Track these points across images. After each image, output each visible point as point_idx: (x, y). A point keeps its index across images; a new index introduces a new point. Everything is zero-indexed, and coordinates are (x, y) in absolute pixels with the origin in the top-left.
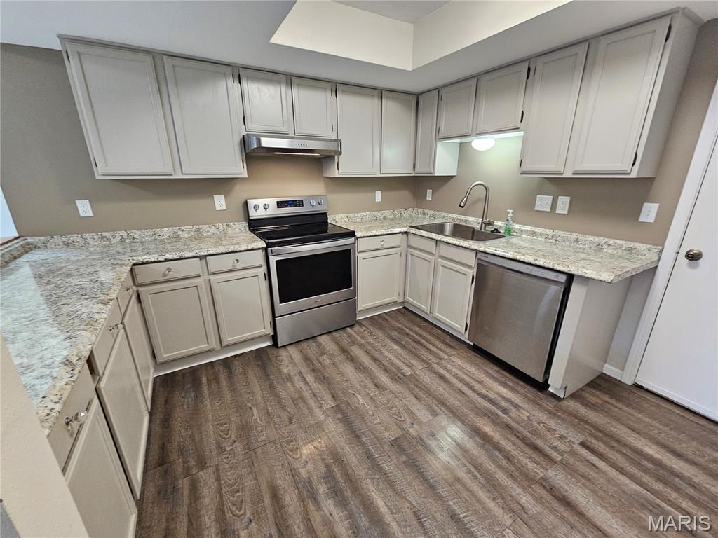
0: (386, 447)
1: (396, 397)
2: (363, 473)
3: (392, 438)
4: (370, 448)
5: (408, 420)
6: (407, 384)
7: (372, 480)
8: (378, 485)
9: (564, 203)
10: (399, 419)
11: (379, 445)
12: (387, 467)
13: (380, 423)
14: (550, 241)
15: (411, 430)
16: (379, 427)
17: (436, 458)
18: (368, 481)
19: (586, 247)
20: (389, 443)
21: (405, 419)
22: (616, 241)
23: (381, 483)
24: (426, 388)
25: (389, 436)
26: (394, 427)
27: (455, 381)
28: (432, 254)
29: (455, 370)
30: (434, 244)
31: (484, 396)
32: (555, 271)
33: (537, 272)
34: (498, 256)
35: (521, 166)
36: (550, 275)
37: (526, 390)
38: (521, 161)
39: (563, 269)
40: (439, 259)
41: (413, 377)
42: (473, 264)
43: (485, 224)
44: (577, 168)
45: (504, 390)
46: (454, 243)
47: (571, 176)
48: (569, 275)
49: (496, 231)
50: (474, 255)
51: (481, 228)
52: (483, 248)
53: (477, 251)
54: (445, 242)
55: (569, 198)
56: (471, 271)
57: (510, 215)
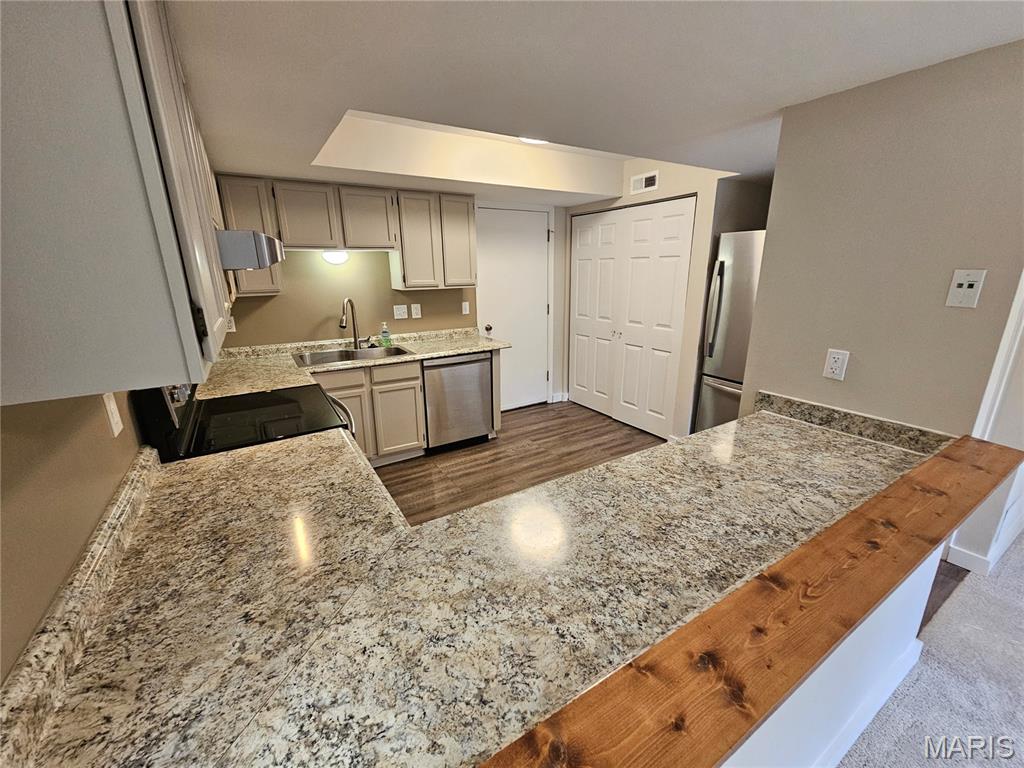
9: (416, 309)
14: (419, 341)
19: (444, 338)
22: (458, 330)
28: (361, 386)
29: (459, 467)
30: (362, 373)
31: (493, 461)
32: (484, 352)
33: (474, 357)
34: (445, 357)
35: (404, 281)
36: (482, 356)
37: (486, 445)
38: (404, 277)
39: (486, 349)
40: (374, 388)
41: (464, 488)
42: (420, 375)
43: (360, 342)
44: (449, 282)
45: (487, 453)
46: (391, 362)
47: (444, 288)
48: (491, 351)
49: (373, 346)
50: (418, 365)
51: (356, 348)
52: (427, 356)
53: (422, 360)
54: (380, 365)
55: (420, 305)
56: (419, 382)
57: (385, 326)
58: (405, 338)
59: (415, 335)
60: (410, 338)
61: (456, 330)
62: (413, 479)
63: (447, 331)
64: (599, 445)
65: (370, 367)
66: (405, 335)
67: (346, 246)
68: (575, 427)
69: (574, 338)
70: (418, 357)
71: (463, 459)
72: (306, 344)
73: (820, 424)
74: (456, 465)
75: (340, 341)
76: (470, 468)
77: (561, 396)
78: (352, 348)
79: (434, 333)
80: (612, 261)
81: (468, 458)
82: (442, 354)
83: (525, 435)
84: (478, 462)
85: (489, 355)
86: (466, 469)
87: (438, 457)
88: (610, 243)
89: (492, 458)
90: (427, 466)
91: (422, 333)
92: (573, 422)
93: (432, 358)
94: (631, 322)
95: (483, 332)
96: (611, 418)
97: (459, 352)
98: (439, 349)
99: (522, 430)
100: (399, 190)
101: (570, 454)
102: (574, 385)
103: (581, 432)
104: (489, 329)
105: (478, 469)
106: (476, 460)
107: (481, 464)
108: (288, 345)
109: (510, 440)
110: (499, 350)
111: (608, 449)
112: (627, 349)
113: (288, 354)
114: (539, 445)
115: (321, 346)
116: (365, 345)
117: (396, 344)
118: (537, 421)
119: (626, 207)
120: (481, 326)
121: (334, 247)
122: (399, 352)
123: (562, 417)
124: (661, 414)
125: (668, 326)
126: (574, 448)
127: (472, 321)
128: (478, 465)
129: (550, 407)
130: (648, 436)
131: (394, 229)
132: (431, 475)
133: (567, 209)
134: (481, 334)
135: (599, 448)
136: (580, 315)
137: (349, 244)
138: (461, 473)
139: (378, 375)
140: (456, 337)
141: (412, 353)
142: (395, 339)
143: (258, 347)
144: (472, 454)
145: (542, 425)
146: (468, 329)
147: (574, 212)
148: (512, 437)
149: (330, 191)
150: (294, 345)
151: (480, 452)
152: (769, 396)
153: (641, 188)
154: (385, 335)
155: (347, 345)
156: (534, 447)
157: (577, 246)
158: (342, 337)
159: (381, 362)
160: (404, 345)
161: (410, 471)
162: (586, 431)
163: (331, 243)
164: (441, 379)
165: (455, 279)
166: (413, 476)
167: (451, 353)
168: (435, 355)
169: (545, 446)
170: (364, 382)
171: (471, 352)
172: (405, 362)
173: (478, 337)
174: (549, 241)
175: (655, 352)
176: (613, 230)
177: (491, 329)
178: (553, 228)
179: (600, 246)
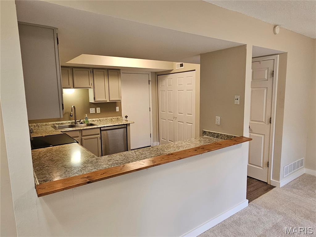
9: (98, 110)
28: (78, 137)
30: (78, 132)
32: (124, 125)
33: (120, 127)
34: (109, 126)
35: (94, 99)
36: (123, 126)
38: (94, 98)
39: (125, 124)
40: (83, 137)
42: (99, 133)
43: (77, 122)
44: (111, 99)
46: (89, 128)
47: (109, 102)
48: (126, 124)
49: (82, 123)
50: (99, 129)
51: (75, 124)
52: (102, 126)
53: (101, 128)
54: (85, 129)
55: (100, 108)
56: (99, 136)
57: (87, 116)
58: (94, 120)
59: (98, 119)
60: (96, 120)
61: (113, 117)
63: (110, 118)
65: (81, 130)
67: (74, 87)
69: (161, 120)
70: (99, 126)
72: (56, 122)
73: (216, 138)
75: (69, 121)
77: (156, 144)
79: (105, 118)
80: (172, 92)
85: (126, 126)
88: (171, 85)
91: (101, 119)
93: (104, 127)
94: (179, 113)
95: (124, 118)
97: (115, 125)
98: (107, 124)
100: (93, 68)
102: (161, 139)
104: (126, 117)
108: (50, 123)
110: (129, 124)
112: (179, 124)
113: (50, 126)
115: (62, 124)
116: (78, 123)
117: (90, 122)
119: (175, 73)
120: (123, 116)
121: (70, 88)
122: (92, 125)
125: (191, 114)
127: (120, 113)
131: (91, 82)
133: (156, 73)
134: (123, 119)
136: (162, 111)
137: (75, 86)
139: (84, 133)
140: (114, 120)
141: (97, 125)
142: (90, 121)
143: (39, 124)
146: (118, 117)
147: (158, 74)
149: (69, 69)
150: (52, 123)
152: (205, 131)
153: (179, 67)
154: (86, 119)
155: (72, 123)
157: (160, 86)
158: (70, 120)
159: (86, 128)
160: (93, 123)
163: (69, 86)
164: (107, 135)
165: (113, 98)
167: (111, 125)
168: (105, 125)
170: (79, 135)
171: (119, 124)
172: (95, 128)
173: (122, 120)
174: (149, 84)
175: (188, 124)
176: (171, 81)
177: (127, 117)
178: (150, 80)
179: (167, 86)
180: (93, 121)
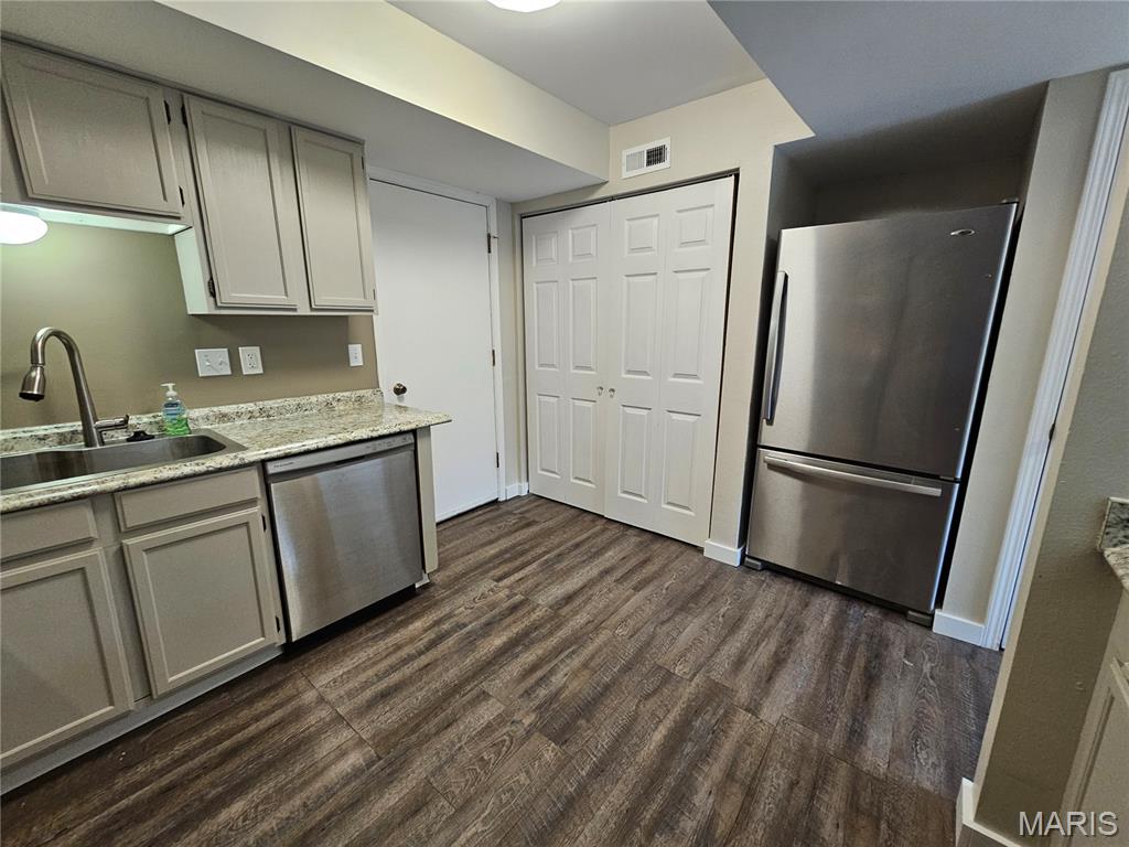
0: (573, 749)
1: (452, 759)
2: (631, 770)
3: (553, 744)
4: (584, 773)
5: (508, 728)
6: (409, 748)
7: (635, 754)
8: (636, 744)
9: (251, 360)
10: (508, 743)
11: (574, 762)
12: (605, 741)
13: (527, 772)
14: (259, 419)
15: (527, 722)
16: (536, 771)
17: (565, 686)
18: (639, 759)
19: (314, 411)
20: (564, 748)
21: (508, 734)
22: (342, 394)
23: (633, 742)
24: (417, 716)
25: (550, 752)
26: (529, 747)
27: (395, 677)
28: (87, 543)
29: (363, 677)
31: (432, 644)
32: (401, 433)
33: (382, 445)
34: (318, 450)
35: (213, 294)
36: (398, 442)
37: (413, 606)
38: (211, 284)
39: (405, 428)
40: (128, 542)
41: (384, 741)
42: (260, 495)
43: (102, 429)
44: (319, 302)
45: (418, 625)
47: (309, 313)
48: (414, 432)
49: (140, 436)
50: (254, 477)
51: (85, 445)
52: (274, 451)
53: (264, 463)
54: (142, 485)
55: (258, 348)
56: (258, 510)
57: (171, 393)
58: (224, 415)
59: (251, 406)
60: (239, 415)
61: (339, 395)
62: (251, 741)
63: (322, 398)
64: (607, 572)
65: (112, 493)
66: (224, 409)
67: (26, 196)
68: (555, 540)
69: (533, 399)
70: (253, 455)
71: (371, 651)
74: (358, 669)
75: (40, 430)
76: (387, 673)
77: (514, 489)
78: (79, 446)
79: (292, 402)
80: (592, 283)
81: (382, 645)
82: (311, 444)
83: (482, 568)
84: (403, 653)
85: (410, 439)
86: (379, 677)
87: (312, 657)
88: (588, 255)
89: (431, 635)
90: (288, 690)
91: (268, 404)
92: (548, 533)
93: (288, 456)
94: (629, 372)
95: (391, 397)
96: (603, 517)
97: (351, 437)
98: (303, 434)
99: (472, 559)
100: (184, 92)
101: (569, 598)
102: (536, 470)
103: (570, 551)
104: (400, 391)
105: (407, 670)
106: (398, 647)
107: (410, 658)
109: (458, 584)
110: (427, 428)
111: (625, 577)
112: (624, 413)
114: (510, 587)
116: (118, 435)
117: (201, 429)
118: (492, 537)
119: (612, 198)
120: (387, 386)
122: (209, 445)
123: (529, 525)
124: (687, 508)
125: (693, 376)
126: (572, 584)
127: (369, 377)
128: (405, 661)
129: (504, 508)
130: (669, 542)
131: (178, 176)
132: (298, 714)
133: (513, 205)
134: (386, 400)
135: (610, 579)
136: (541, 365)
137: (36, 191)
138: (368, 694)
139: (141, 509)
140: (340, 407)
141: (242, 448)
142: (200, 418)
144: (387, 633)
145: (504, 543)
146: (362, 392)
147: (524, 211)
148: (457, 578)
151: (404, 624)
153: (641, 166)
154: (172, 410)
155: (63, 438)
156: (502, 595)
157: (532, 262)
159: (167, 472)
160: (221, 430)
161: (245, 714)
162: (577, 546)
166: (252, 730)
167: (331, 440)
168: (295, 447)
169: (522, 587)
170: (93, 534)
171: (375, 434)
172: (220, 470)
173: (382, 406)
174: (489, 252)
175: (675, 416)
176: (593, 234)
177: (404, 390)
178: (494, 233)
179: (571, 259)
180: (223, 417)
